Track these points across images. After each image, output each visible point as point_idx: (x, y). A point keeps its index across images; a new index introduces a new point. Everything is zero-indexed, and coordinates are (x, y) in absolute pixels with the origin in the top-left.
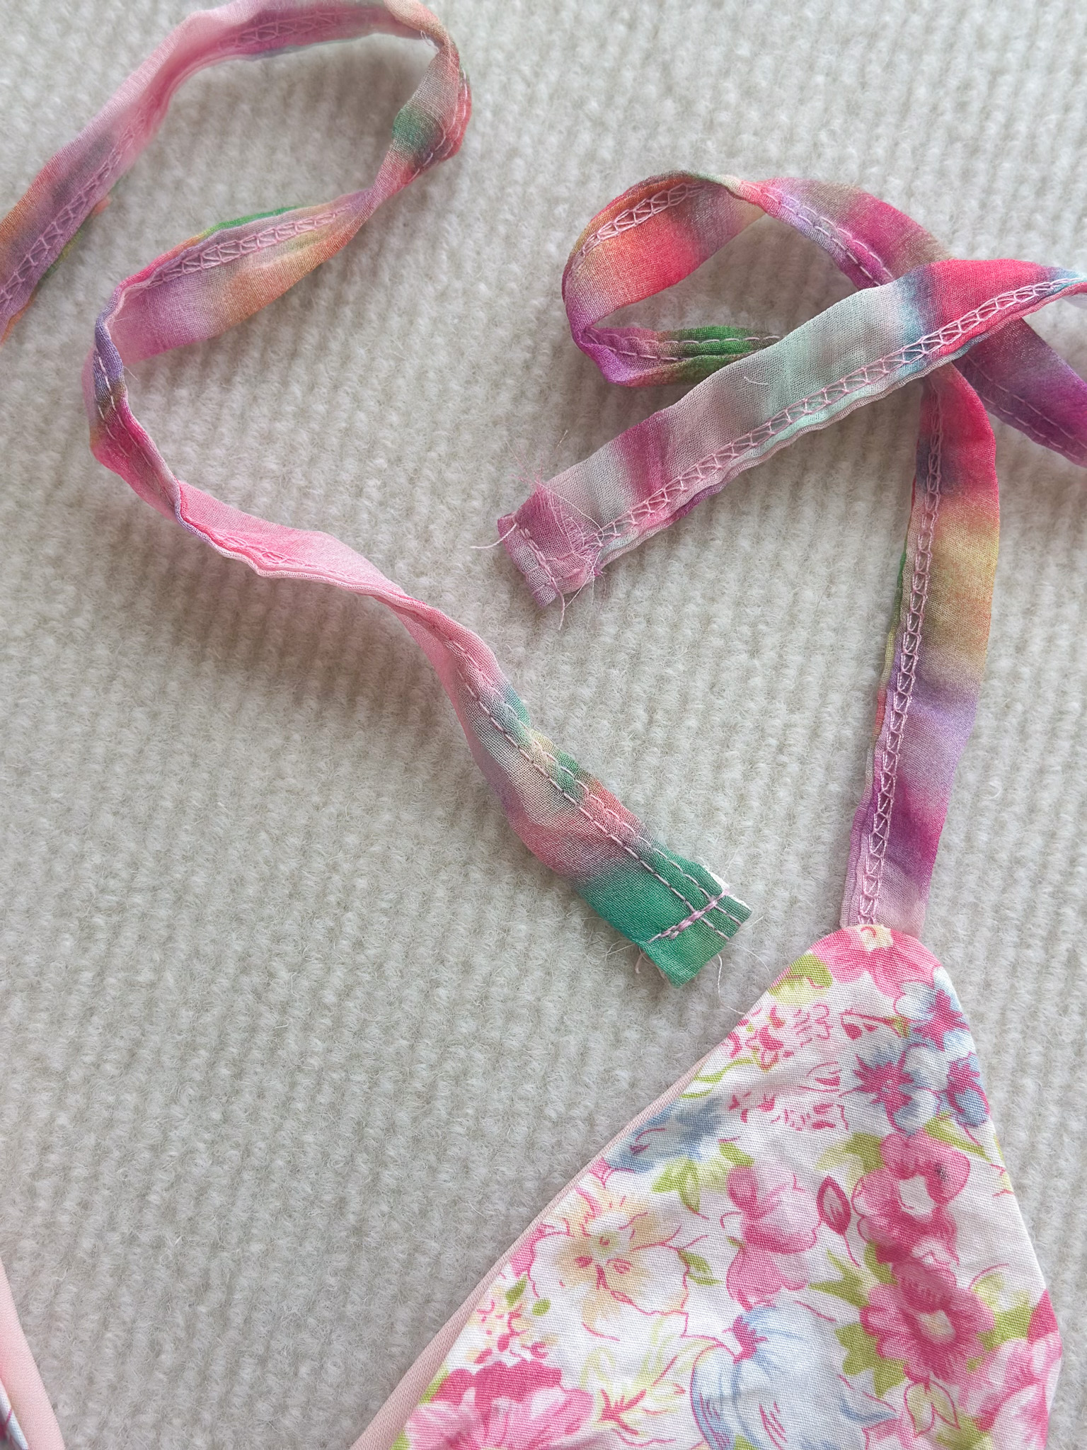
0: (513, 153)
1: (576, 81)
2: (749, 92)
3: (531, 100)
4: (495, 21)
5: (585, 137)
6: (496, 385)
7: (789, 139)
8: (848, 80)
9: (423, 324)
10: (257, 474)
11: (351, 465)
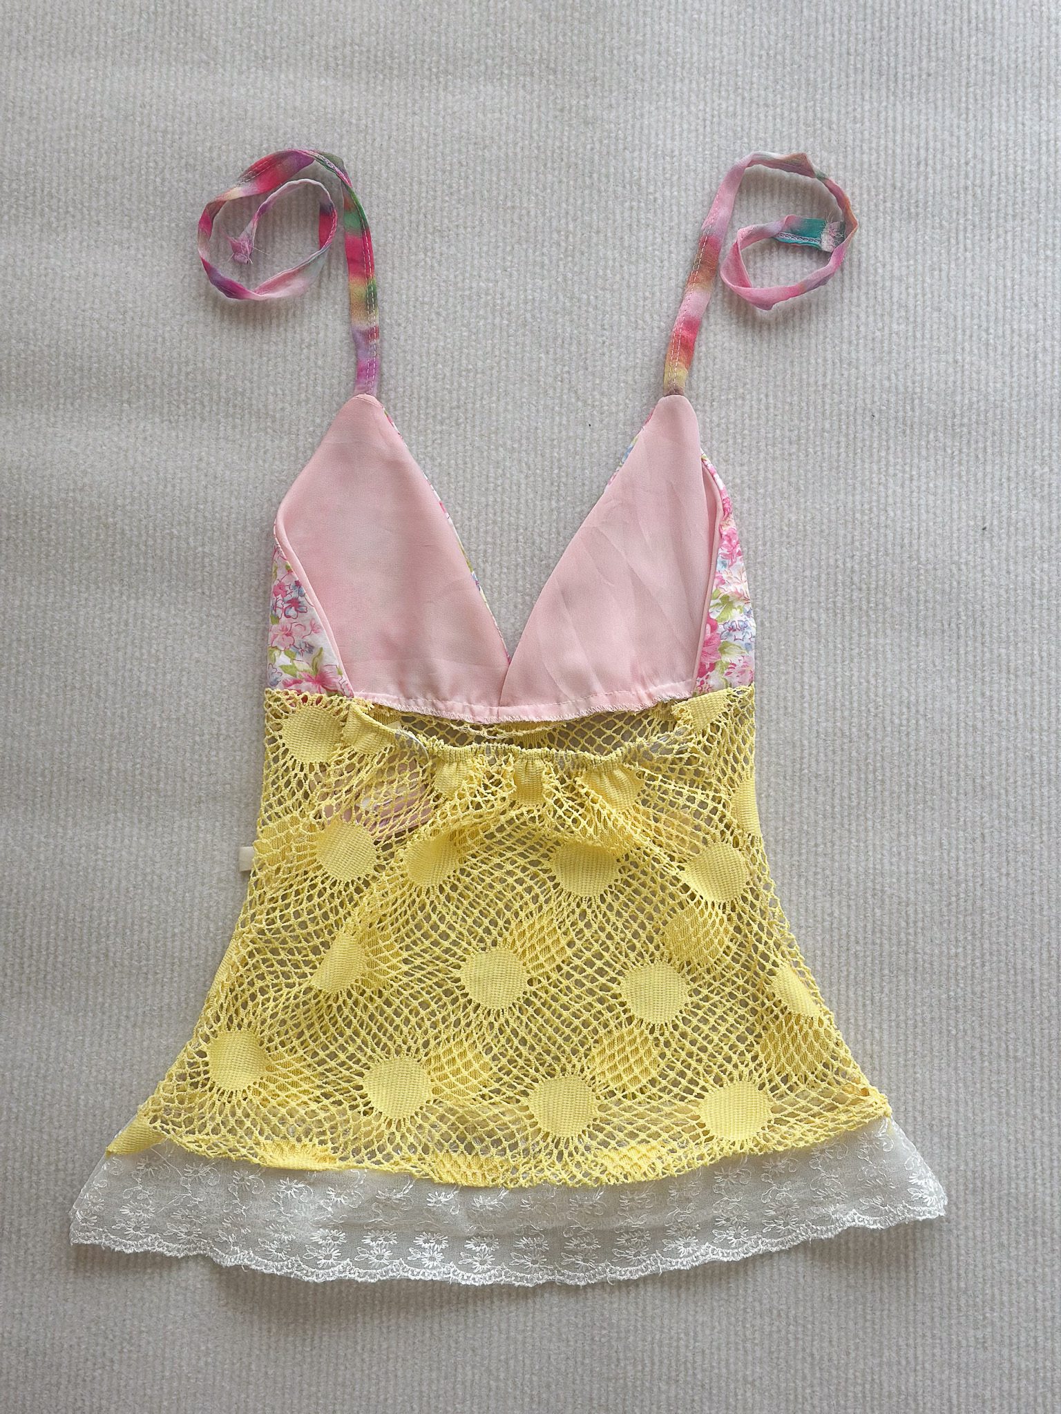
0: (536, 428)
1: (549, 402)
2: (602, 394)
3: (538, 411)
4: (520, 390)
5: (557, 419)
6: (550, 500)
7: (618, 405)
8: (631, 382)
9: (523, 486)
10: (486, 543)
11: (513, 534)
